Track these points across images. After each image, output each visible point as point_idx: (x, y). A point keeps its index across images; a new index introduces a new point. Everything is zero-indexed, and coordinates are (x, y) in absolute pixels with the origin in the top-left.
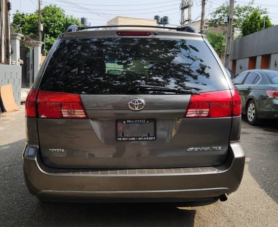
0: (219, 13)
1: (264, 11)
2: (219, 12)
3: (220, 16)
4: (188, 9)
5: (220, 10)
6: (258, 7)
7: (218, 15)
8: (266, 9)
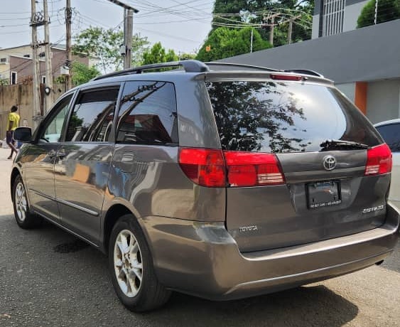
0: (86, 38)
1: (144, 40)
2: (86, 36)
3: (86, 42)
4: (43, 26)
5: (87, 34)
6: (137, 34)
7: (84, 40)
8: (146, 38)
